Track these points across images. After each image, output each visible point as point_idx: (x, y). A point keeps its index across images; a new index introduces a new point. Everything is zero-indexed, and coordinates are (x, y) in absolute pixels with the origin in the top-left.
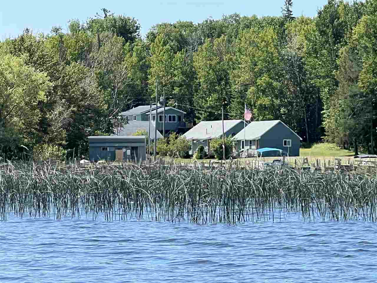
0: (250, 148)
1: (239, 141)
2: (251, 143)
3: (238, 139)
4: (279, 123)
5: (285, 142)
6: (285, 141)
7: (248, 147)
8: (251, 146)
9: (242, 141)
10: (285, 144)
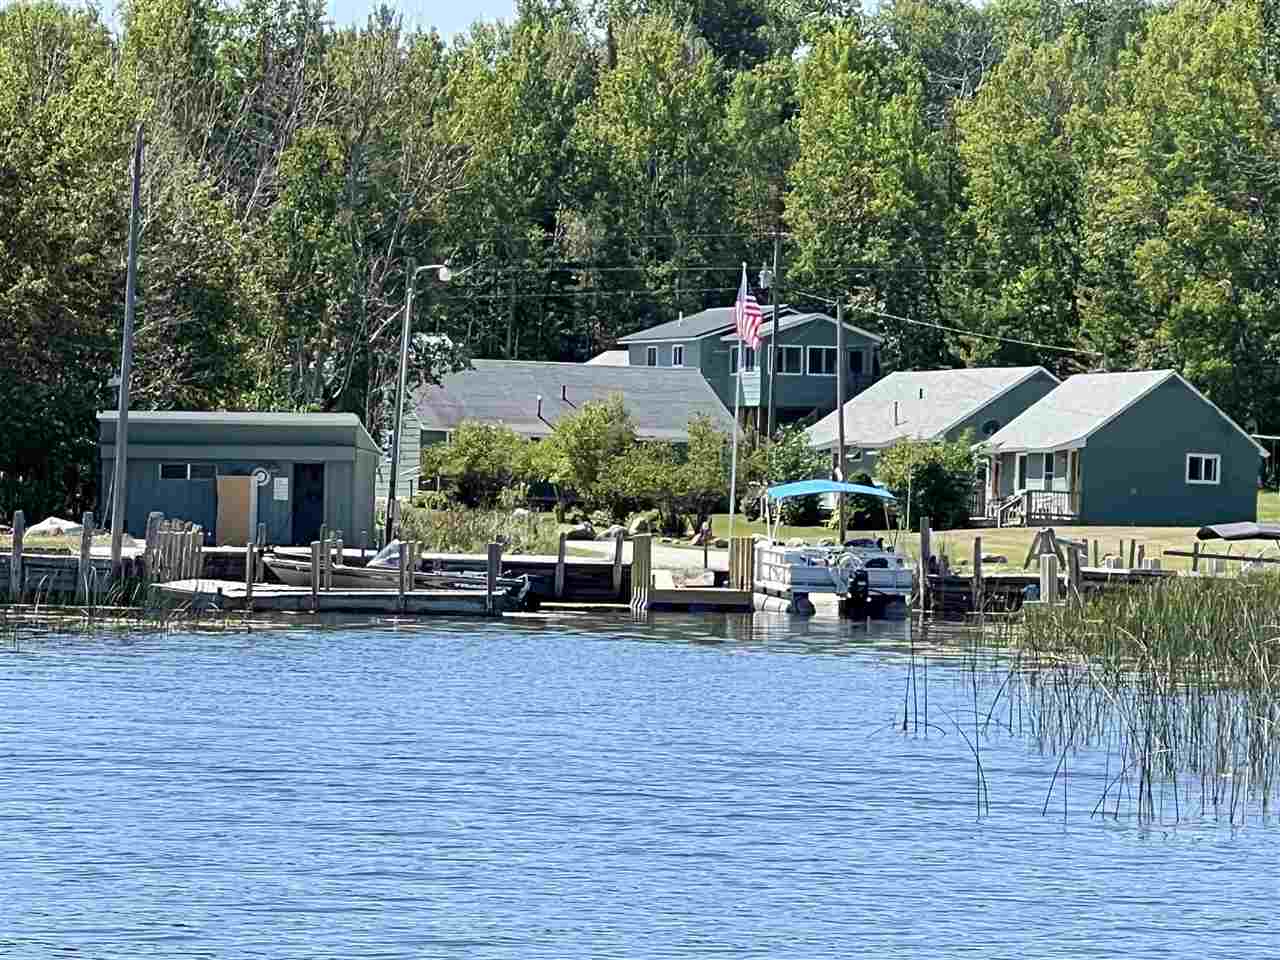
0: (1048, 489)
1: (1007, 457)
2: (1049, 462)
3: (1004, 448)
4: (1172, 382)
5: (1195, 463)
6: (1192, 459)
7: (1040, 484)
8: (1049, 478)
9: (1018, 456)
10: (1194, 474)
